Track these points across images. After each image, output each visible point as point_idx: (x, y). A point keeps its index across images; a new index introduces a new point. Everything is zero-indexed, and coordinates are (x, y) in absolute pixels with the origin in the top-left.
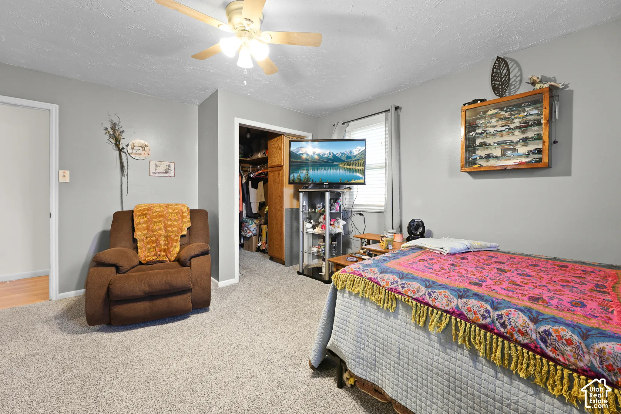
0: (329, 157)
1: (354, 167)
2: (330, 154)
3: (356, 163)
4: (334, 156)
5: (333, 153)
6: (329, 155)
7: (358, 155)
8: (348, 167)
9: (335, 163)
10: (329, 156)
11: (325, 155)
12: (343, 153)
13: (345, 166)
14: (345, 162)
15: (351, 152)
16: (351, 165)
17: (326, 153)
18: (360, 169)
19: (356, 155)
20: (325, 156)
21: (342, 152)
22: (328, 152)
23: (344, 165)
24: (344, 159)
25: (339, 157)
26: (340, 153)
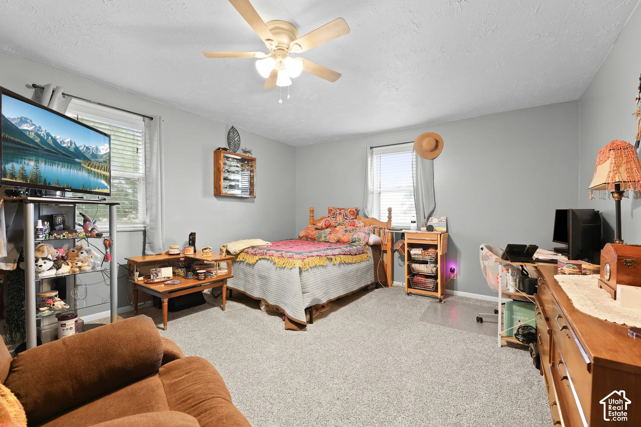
0: (69, 149)
1: (99, 171)
2: (71, 144)
3: (102, 167)
4: (76, 148)
5: (75, 144)
6: (69, 145)
7: (105, 156)
8: (92, 169)
9: (77, 160)
10: (69, 147)
11: (64, 143)
12: (87, 148)
13: (89, 168)
14: (89, 162)
15: (97, 149)
16: (96, 168)
17: (66, 141)
18: (105, 174)
19: (103, 155)
20: (64, 145)
21: (87, 146)
22: (69, 140)
23: (89, 166)
24: (88, 156)
25: (83, 152)
26: (85, 146)
